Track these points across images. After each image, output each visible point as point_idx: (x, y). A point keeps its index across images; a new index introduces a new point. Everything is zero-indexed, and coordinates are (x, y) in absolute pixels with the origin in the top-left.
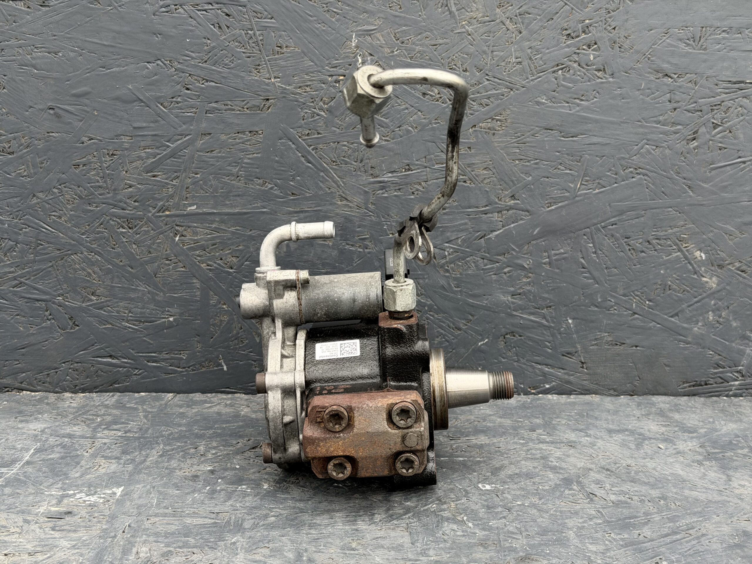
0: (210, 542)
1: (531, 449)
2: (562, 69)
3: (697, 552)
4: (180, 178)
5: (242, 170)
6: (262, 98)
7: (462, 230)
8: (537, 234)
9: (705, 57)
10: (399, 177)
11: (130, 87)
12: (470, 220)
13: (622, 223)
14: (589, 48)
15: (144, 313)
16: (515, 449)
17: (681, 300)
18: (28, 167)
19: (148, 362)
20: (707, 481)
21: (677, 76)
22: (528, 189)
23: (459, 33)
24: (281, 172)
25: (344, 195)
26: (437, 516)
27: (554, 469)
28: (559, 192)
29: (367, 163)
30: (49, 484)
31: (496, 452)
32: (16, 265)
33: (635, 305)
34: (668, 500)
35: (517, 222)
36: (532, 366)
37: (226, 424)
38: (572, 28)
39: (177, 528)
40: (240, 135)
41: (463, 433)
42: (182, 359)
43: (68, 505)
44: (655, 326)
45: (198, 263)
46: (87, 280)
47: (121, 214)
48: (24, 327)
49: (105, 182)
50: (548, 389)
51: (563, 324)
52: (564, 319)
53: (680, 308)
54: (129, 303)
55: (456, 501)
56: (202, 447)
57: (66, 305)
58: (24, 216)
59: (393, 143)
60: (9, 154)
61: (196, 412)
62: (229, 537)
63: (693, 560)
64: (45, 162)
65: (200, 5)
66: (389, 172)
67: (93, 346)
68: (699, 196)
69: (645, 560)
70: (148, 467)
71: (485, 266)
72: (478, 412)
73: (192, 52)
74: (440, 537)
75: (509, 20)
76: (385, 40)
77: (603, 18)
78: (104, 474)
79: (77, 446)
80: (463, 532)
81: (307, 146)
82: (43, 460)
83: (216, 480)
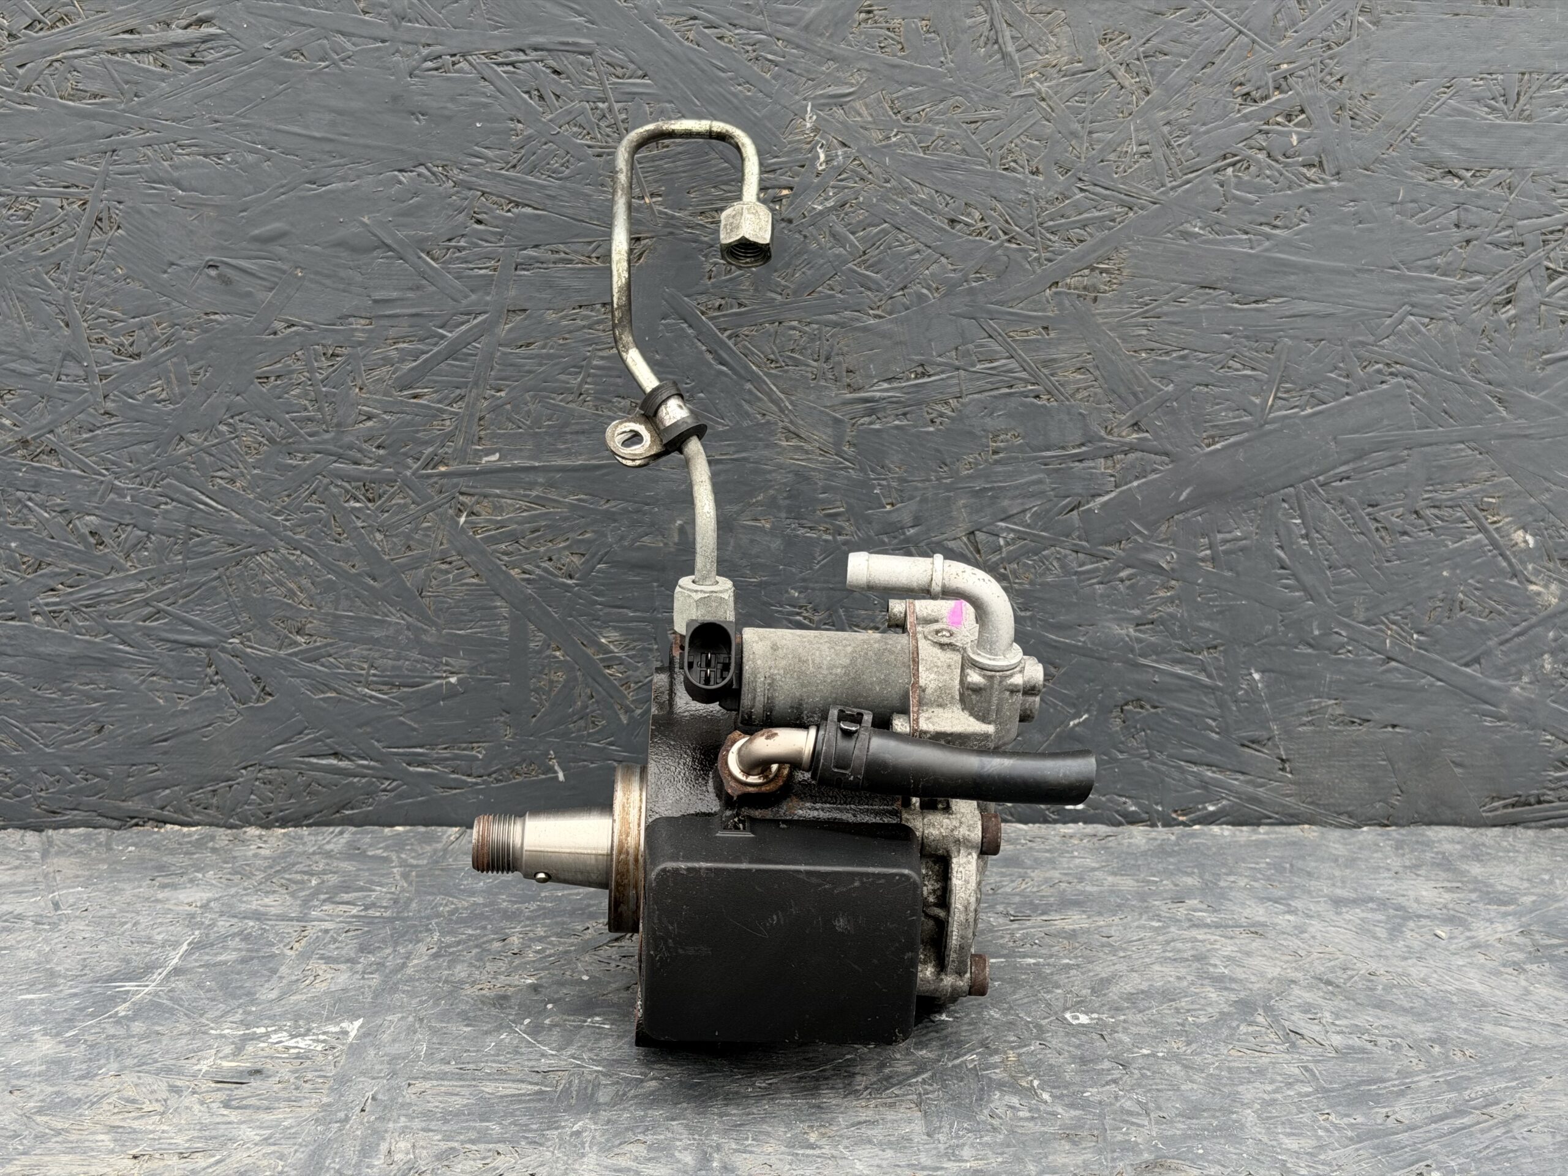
0: (530, 1131)
1: (1173, 940)
2: (1234, 164)
3: (1503, 1153)
4: (466, 399)
5: (589, 380)
7: (1033, 495)
8: (1186, 500)
9: (1530, 134)
10: (905, 390)
11: (366, 220)
12: (1049, 473)
13: (1361, 476)
14: (1289, 121)
15: (399, 668)
16: (1141, 939)
17: (1484, 631)
18: (169, 382)
19: (409, 764)
20: (1530, 1004)
21: (1470, 174)
22: (1167, 410)
23: (1022, 96)
25: (792, 428)
26: (979, 1078)
27: (1219, 981)
28: (1231, 414)
29: (839, 363)
30: (218, 1013)
31: (1103, 946)
32: (149, 577)
33: (1391, 642)
34: (1449, 1046)
35: (1145, 477)
36: (1180, 768)
37: (563, 889)
38: (1253, 81)
39: (466, 1102)
40: (584, 312)
41: (1038, 906)
42: (477, 758)
43: (255, 1056)
44: (1431, 685)
45: (504, 568)
46: (288, 604)
47: (352, 473)
48: (166, 699)
49: (319, 409)
50: (1213, 813)
51: (1242, 681)
52: (1245, 671)
53: (1484, 647)
54: (370, 649)
55: (1020, 1047)
56: (515, 938)
57: (247, 654)
58: (162, 480)
59: (891, 321)
60: (130, 356)
62: (567, 1120)
63: (1494, 1168)
64: (202, 371)
65: (501, 55)
66: (884, 381)
67: (301, 733)
68: (1520, 418)
69: (1396, 1170)
70: (411, 979)
71: (1080, 566)
72: (1068, 862)
73: (486, 148)
74: (984, 1122)
75: (1123, 68)
76: (871, 115)
77: (1318, 60)
78: (325, 993)
79: (271, 937)
80: (1030, 1111)
81: (717, 332)
82: (206, 965)
83: (542, 1005)
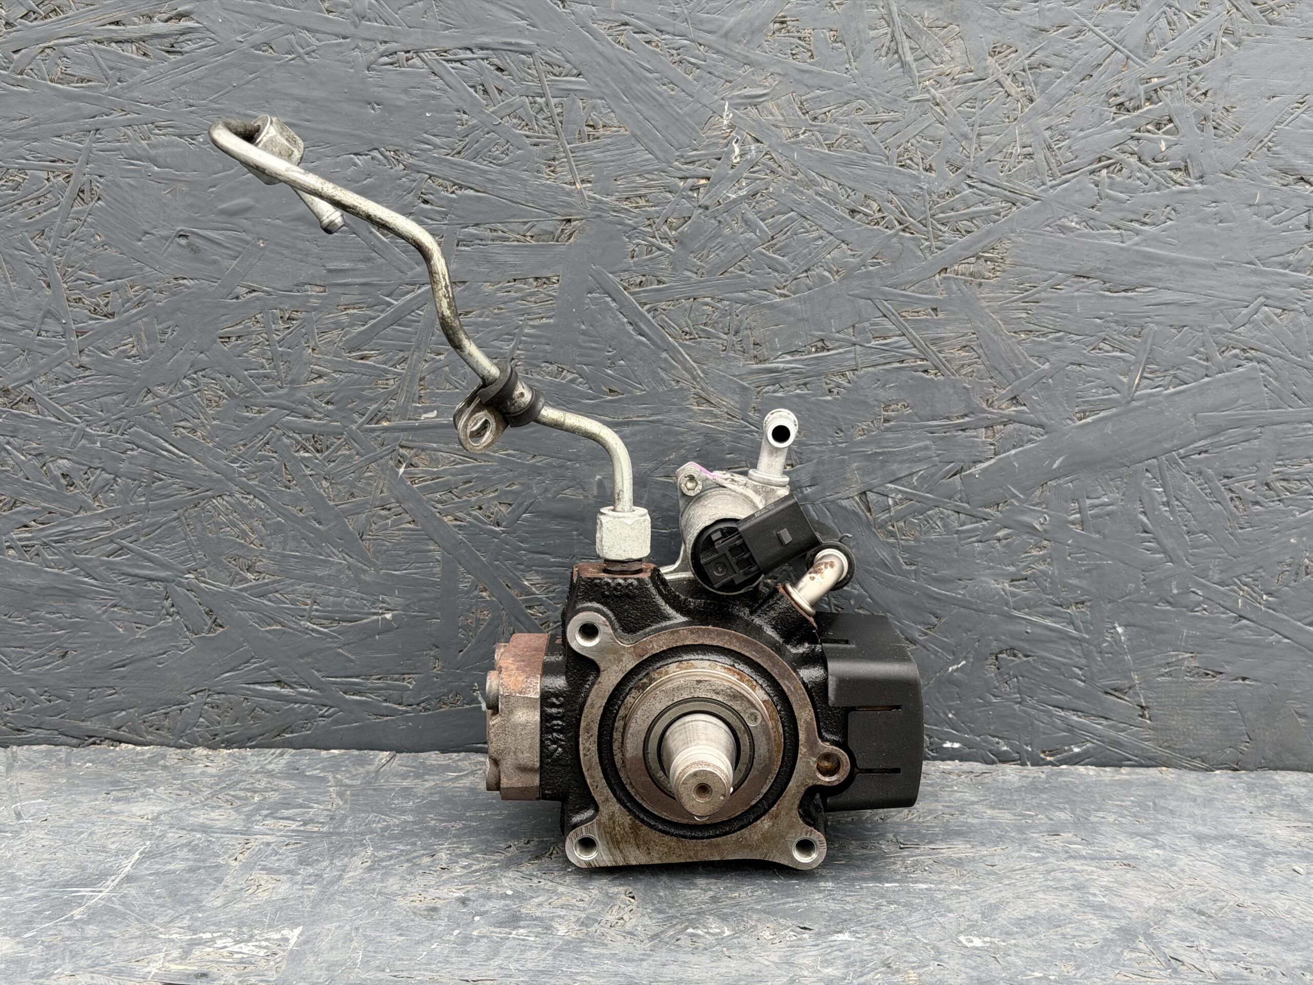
1: (1053, 870)
2: (1108, 167)
4: (409, 361)
5: (520, 346)
6: (559, 217)
7: (920, 460)
8: (1059, 468)
10: (806, 363)
12: (935, 441)
13: (1217, 450)
14: (1159, 129)
15: (340, 604)
16: (1022, 869)
18: (139, 340)
19: (345, 693)
22: (1043, 385)
23: (918, 101)
24: (592, 351)
25: (703, 394)
27: (1099, 909)
28: (1101, 392)
29: (748, 336)
30: (167, 919)
31: (988, 874)
32: (114, 516)
33: (1243, 602)
35: (1022, 446)
36: (1048, 711)
37: (486, 810)
38: (1127, 93)
40: (519, 285)
41: (925, 836)
42: (407, 689)
43: (202, 960)
44: (1279, 642)
45: (438, 515)
46: (240, 544)
47: (303, 426)
48: (125, 628)
49: (275, 367)
50: (1078, 754)
51: (1106, 634)
52: (1109, 626)
54: (314, 587)
55: (919, 967)
56: (443, 855)
57: (202, 590)
58: (130, 428)
59: (795, 300)
60: (105, 316)
61: (431, 788)
64: (170, 330)
65: (450, 52)
66: (787, 353)
67: (247, 662)
70: (346, 891)
71: (961, 526)
72: (949, 796)
73: (434, 136)
75: (1010, 78)
76: (782, 115)
77: (1185, 75)
78: (267, 902)
79: (217, 848)
81: (638, 305)
82: (156, 874)
83: (471, 917)
